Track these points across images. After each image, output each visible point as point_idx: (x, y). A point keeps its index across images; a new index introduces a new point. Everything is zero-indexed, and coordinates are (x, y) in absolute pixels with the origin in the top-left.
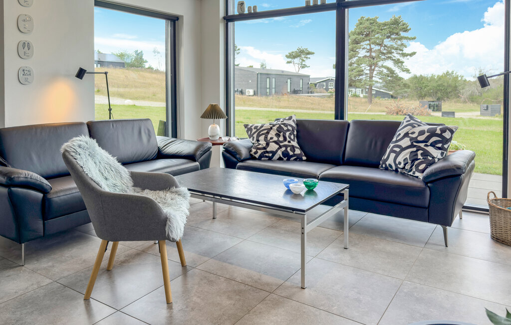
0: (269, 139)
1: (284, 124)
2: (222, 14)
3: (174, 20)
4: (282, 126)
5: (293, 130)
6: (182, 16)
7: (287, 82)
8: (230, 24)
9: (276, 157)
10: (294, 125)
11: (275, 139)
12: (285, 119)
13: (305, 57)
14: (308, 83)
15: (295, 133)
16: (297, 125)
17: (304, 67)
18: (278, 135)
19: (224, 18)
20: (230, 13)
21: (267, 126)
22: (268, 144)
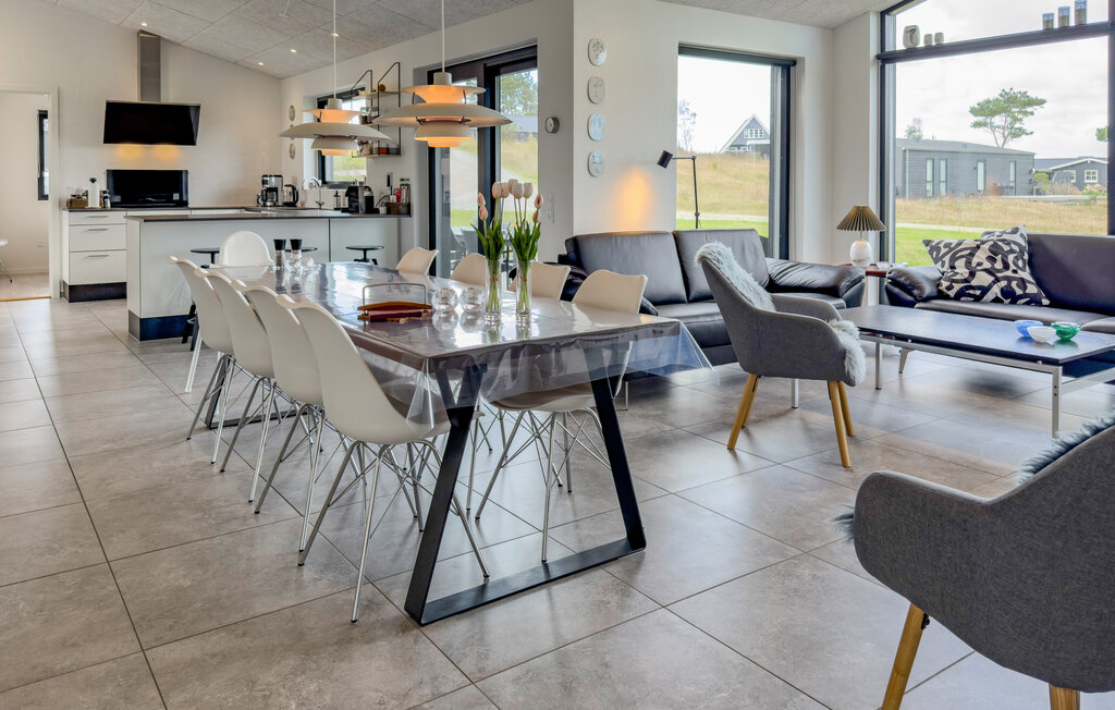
0: (974, 265)
1: (1003, 241)
2: (874, 50)
3: (787, 67)
4: (1000, 243)
5: (1022, 252)
6: (803, 58)
7: (976, 168)
8: (888, 67)
9: (990, 296)
10: (1023, 243)
11: (987, 265)
12: (1005, 232)
13: (1020, 112)
14: (1031, 171)
15: (1026, 257)
16: (1029, 243)
17: (1018, 133)
18: (992, 259)
19: (878, 57)
20: (889, 48)
21: (970, 242)
22: (972, 274)
